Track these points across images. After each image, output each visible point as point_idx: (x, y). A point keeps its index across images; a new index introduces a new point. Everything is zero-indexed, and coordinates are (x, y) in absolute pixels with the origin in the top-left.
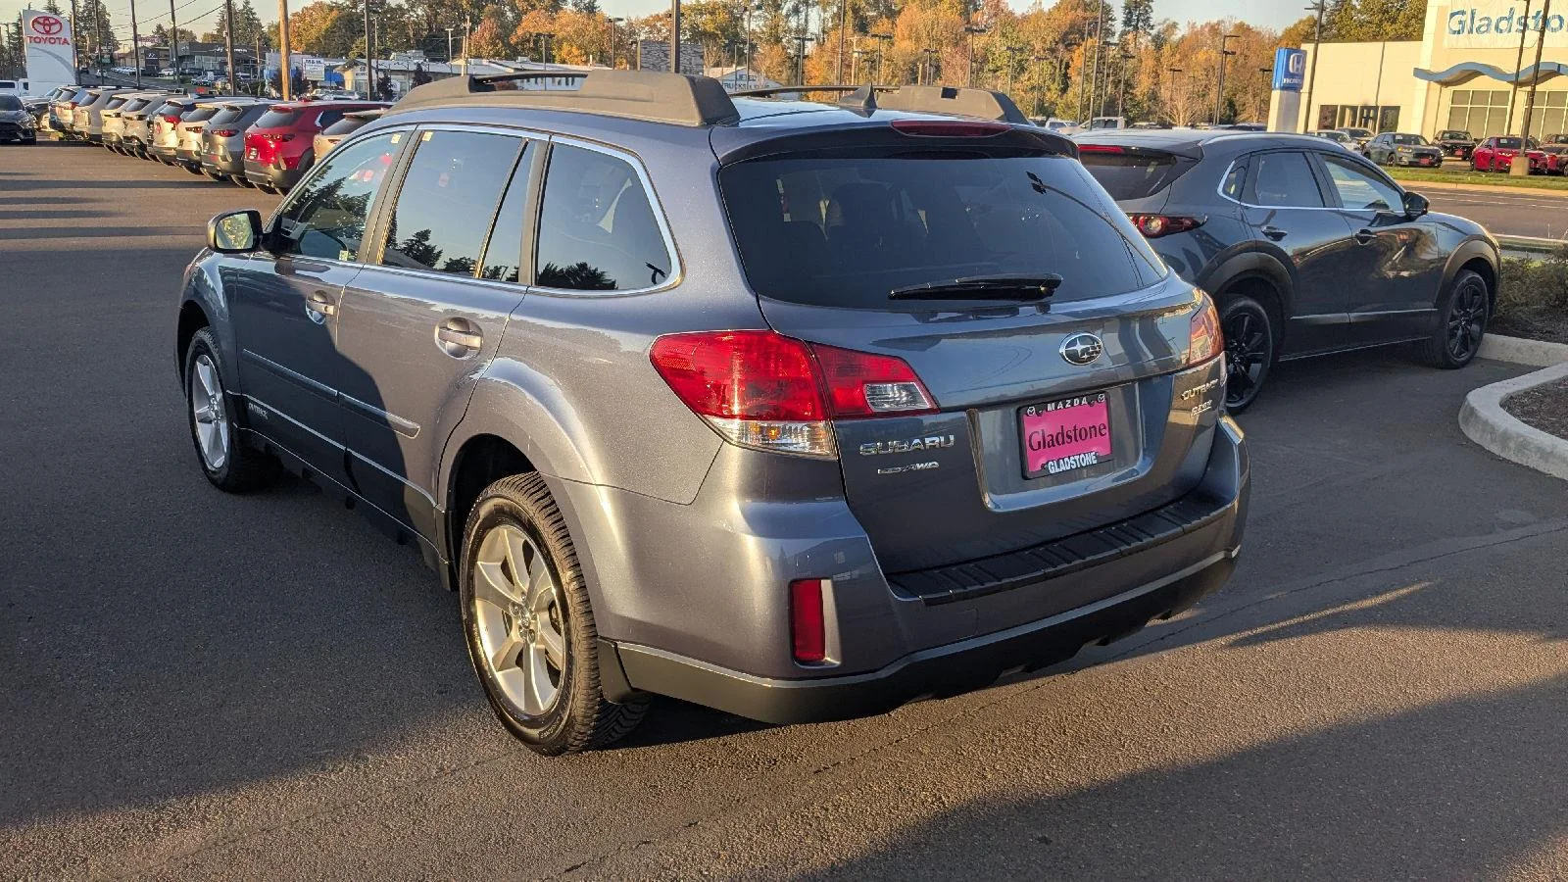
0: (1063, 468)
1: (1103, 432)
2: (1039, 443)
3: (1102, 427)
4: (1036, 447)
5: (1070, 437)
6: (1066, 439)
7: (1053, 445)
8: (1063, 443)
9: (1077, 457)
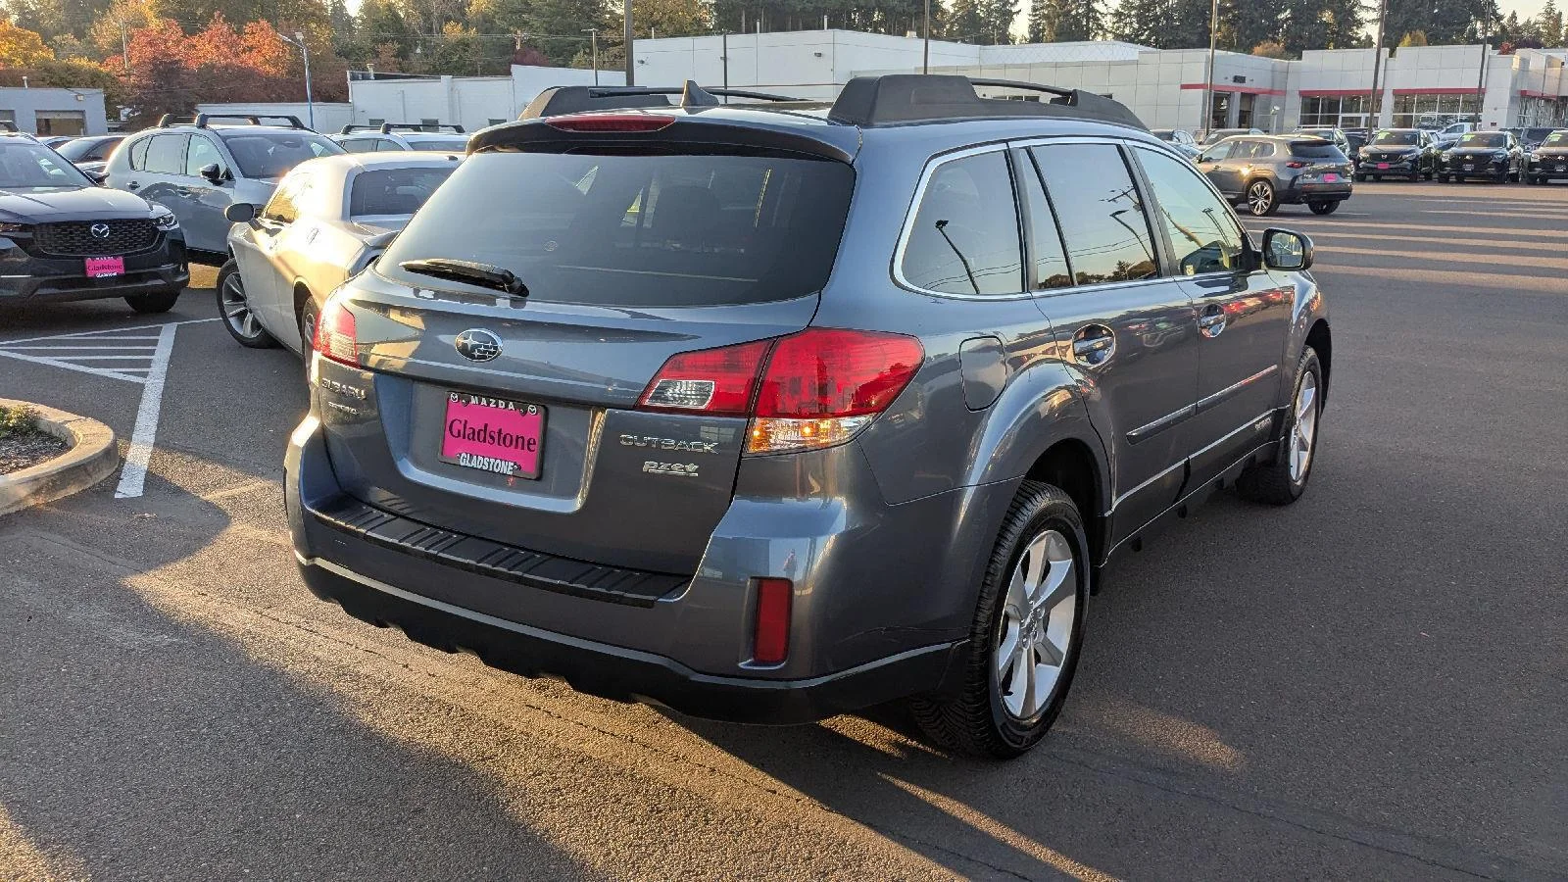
0: (474, 464)
1: (531, 447)
2: (459, 432)
3: (532, 442)
4: (455, 433)
5: (492, 437)
6: (488, 438)
7: (474, 440)
8: (484, 441)
9: (492, 460)
